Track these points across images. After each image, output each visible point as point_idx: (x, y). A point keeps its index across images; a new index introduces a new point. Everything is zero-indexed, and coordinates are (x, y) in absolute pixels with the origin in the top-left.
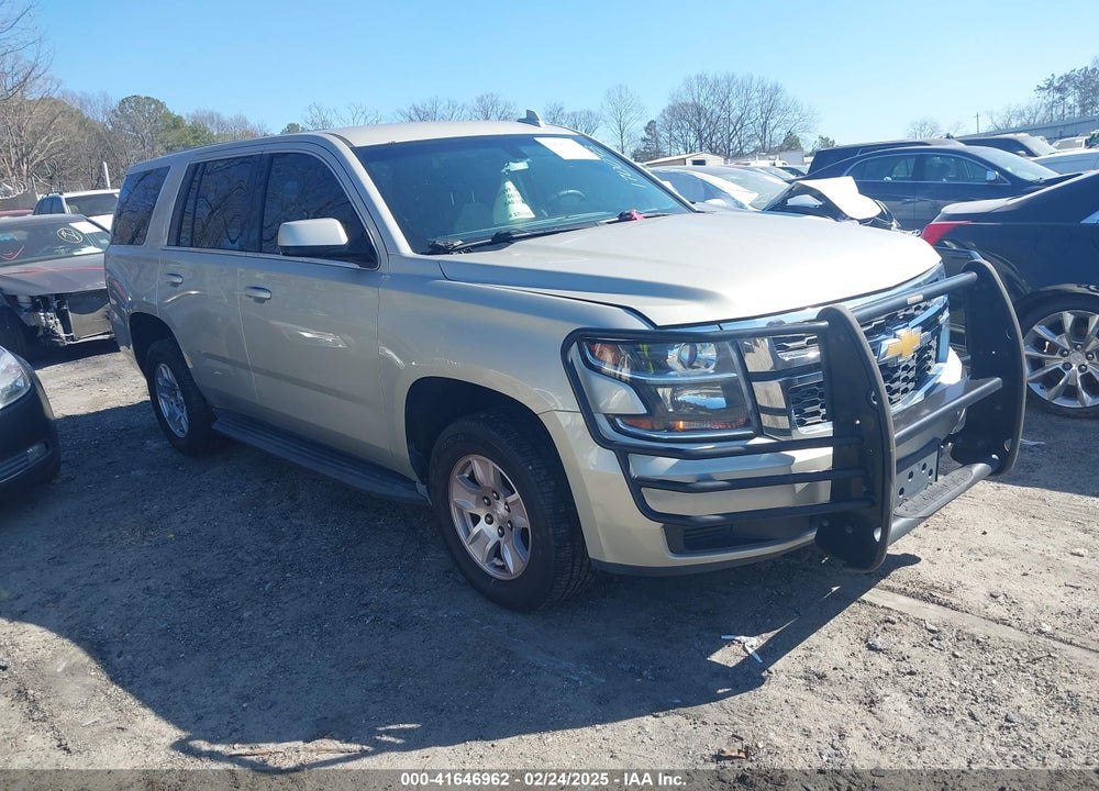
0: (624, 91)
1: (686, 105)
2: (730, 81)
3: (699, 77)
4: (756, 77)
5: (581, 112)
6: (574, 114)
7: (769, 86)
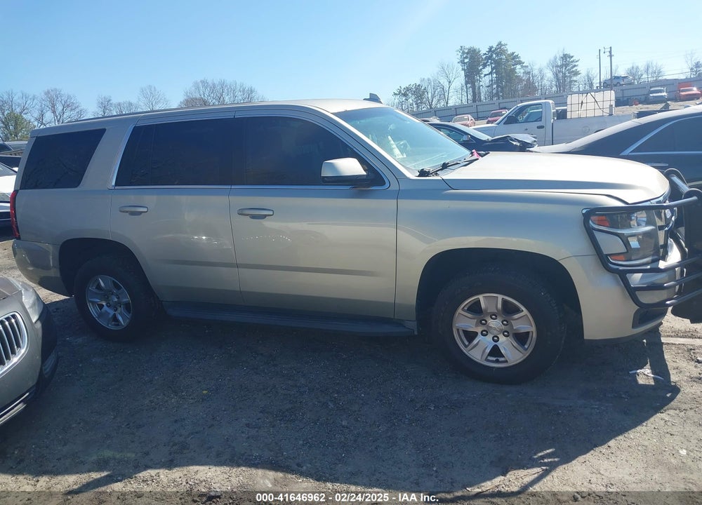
0: (153, 89)
1: (196, 99)
2: (223, 85)
3: (202, 82)
4: (238, 83)
5: (124, 103)
6: (119, 104)
7: (247, 88)
